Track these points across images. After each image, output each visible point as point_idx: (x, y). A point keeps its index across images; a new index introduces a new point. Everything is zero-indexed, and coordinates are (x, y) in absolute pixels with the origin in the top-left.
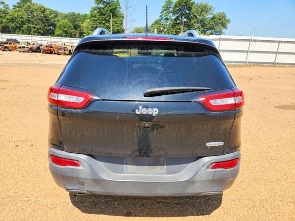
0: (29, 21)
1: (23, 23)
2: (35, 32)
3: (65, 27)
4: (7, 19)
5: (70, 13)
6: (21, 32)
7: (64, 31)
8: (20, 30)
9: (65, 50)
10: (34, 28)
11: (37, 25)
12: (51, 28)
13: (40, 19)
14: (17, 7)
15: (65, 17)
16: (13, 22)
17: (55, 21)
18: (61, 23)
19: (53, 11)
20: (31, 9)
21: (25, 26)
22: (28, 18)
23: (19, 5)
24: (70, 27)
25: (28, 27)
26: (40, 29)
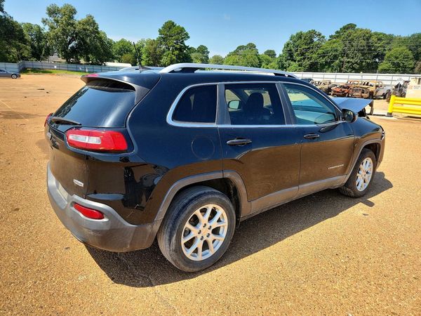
0: (344, 54)
1: (335, 57)
2: (347, 68)
3: (397, 58)
4: (318, 54)
5: (413, 35)
6: (330, 69)
7: (393, 64)
8: (330, 66)
9: (363, 93)
10: (348, 62)
11: (353, 58)
12: (377, 60)
13: (359, 50)
14: (335, 38)
15: (403, 41)
16: (324, 56)
17: (385, 50)
18: (392, 52)
19: (387, 36)
20: (350, 38)
21: (337, 61)
22: (344, 50)
23: (338, 34)
24: (406, 57)
25: (341, 62)
26: (356, 63)
